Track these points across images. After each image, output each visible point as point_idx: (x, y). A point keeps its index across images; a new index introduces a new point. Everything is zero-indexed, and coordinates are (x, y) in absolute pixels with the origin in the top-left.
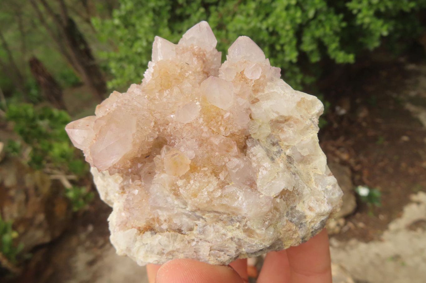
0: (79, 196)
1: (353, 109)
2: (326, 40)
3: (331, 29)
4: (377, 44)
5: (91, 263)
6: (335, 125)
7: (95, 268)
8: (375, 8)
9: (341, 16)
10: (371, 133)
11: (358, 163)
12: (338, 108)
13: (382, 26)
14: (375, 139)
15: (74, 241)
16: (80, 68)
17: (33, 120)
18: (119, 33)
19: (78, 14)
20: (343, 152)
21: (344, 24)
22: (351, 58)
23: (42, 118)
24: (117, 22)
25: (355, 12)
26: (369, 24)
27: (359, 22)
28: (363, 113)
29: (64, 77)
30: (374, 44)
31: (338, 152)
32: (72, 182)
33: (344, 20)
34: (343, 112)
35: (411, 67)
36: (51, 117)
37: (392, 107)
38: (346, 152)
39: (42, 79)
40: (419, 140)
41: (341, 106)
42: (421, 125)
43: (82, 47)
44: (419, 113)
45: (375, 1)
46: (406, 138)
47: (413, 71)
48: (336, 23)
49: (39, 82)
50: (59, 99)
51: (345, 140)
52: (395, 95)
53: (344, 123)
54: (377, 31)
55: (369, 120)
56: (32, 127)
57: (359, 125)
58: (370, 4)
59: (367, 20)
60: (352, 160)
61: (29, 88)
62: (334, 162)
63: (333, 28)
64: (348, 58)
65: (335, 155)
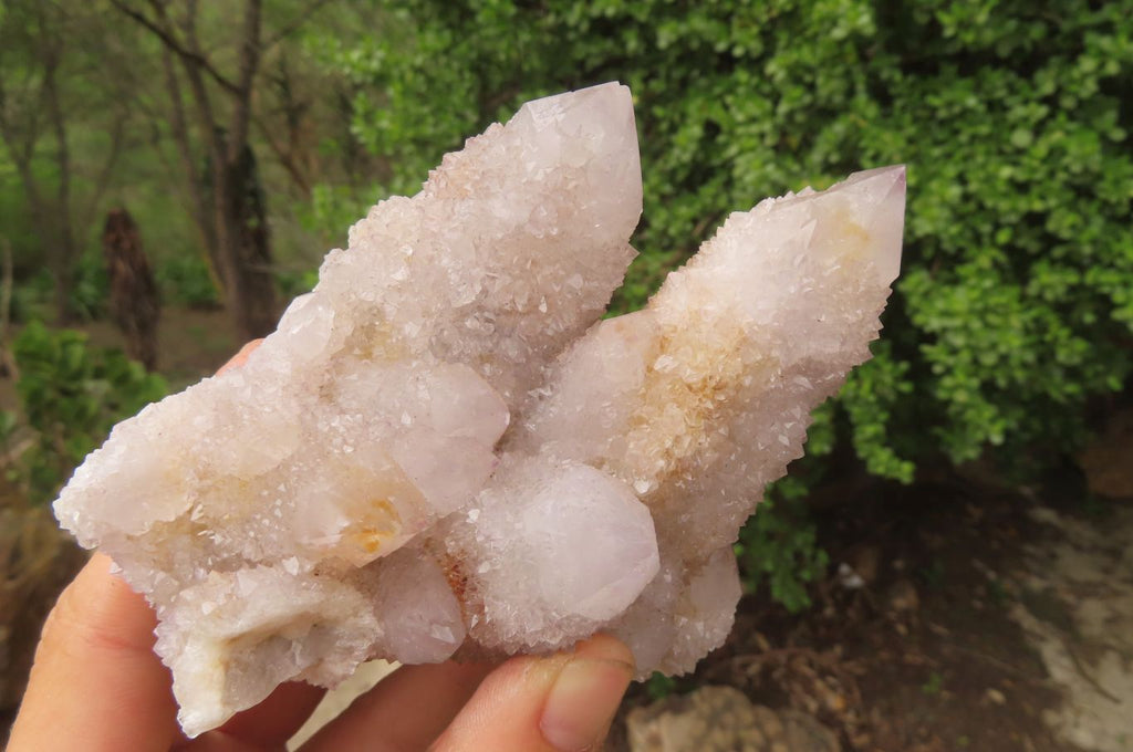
1: (883, 583)
2: (856, 412)
3: (873, 390)
4: (972, 453)
6: (829, 611)
8: (984, 375)
9: (904, 366)
10: (913, 657)
11: (863, 728)
12: (844, 569)
13: (993, 421)
14: (921, 676)
16: (230, 273)
17: (78, 375)
19: (268, 138)
20: (833, 688)
21: (906, 387)
22: (905, 471)
23: (99, 374)
25: (938, 369)
26: (966, 407)
27: (942, 395)
28: (904, 600)
29: (178, 277)
30: (965, 453)
31: (819, 685)
33: (907, 377)
34: (856, 581)
35: (1046, 515)
36: (123, 380)
37: (978, 604)
38: (841, 691)
39: (122, 267)
40: (1029, 710)
41: (854, 565)
42: (1044, 672)
43: (253, 223)
44: (1042, 639)
45: (989, 359)
46: (997, 696)
47: (1048, 525)
48: (888, 379)
49: (112, 272)
50: (146, 327)
51: (845, 658)
52: (992, 575)
53: (851, 613)
54: (978, 427)
55: (915, 621)
56: (66, 393)
57: (888, 627)
58: (976, 362)
59: (961, 397)
60: (850, 717)
61: (78, 277)
62: (804, 709)
63: (879, 388)
64: (899, 469)
65: (811, 692)
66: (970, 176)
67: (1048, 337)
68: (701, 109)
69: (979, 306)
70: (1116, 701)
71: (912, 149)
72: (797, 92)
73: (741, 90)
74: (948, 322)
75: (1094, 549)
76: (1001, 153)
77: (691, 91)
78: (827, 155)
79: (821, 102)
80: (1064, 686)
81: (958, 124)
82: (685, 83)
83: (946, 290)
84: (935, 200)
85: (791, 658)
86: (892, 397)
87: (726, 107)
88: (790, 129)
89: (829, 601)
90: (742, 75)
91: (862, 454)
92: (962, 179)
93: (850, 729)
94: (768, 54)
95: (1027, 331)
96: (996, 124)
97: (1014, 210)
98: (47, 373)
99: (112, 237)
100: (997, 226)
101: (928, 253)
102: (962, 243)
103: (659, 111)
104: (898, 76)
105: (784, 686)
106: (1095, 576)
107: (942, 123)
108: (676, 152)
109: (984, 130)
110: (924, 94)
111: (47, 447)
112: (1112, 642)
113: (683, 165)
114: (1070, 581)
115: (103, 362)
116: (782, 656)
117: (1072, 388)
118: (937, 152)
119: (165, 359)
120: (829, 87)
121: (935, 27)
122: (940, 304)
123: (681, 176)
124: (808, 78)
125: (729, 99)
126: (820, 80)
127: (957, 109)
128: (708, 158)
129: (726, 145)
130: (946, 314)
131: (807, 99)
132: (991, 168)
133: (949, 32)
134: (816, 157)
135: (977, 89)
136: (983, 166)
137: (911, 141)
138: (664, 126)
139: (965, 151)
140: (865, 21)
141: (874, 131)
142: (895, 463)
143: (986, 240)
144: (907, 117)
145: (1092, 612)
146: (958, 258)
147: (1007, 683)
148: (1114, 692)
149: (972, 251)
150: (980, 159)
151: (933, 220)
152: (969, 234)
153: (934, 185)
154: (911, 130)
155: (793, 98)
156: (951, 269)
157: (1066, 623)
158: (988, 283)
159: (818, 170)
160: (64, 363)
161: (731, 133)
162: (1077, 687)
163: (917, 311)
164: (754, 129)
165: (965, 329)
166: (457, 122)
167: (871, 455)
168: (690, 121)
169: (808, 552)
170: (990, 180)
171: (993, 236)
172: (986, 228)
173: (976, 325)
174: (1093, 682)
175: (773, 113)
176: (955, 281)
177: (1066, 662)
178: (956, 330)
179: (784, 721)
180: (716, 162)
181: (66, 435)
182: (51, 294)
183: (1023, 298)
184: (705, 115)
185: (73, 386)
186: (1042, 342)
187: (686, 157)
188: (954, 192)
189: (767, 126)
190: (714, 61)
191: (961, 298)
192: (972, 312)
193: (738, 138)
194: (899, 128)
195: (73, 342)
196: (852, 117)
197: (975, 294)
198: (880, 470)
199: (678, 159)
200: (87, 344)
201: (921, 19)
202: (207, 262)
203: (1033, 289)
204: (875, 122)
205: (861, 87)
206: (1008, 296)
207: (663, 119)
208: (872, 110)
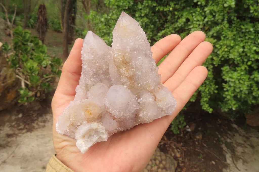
0: (25, 95)
1: (195, 132)
2: (203, 94)
3: (208, 90)
5: (9, 136)
6: (182, 135)
7: (9, 140)
8: (235, 93)
9: (217, 87)
10: (198, 150)
11: (183, 162)
12: (187, 127)
13: (234, 104)
14: (198, 154)
15: (7, 118)
17: (27, 41)
18: (100, 26)
20: (179, 152)
21: (216, 92)
23: (32, 42)
24: (103, 20)
25: (225, 89)
26: (229, 100)
27: (224, 96)
28: (199, 137)
30: (225, 109)
31: (176, 150)
32: (26, 85)
33: (217, 89)
34: (189, 130)
35: (235, 126)
36: (37, 44)
37: (215, 142)
38: (180, 153)
39: (41, 17)
40: (220, 167)
41: (190, 126)
42: (225, 160)
43: (73, 15)
44: (227, 153)
45: (238, 90)
46: (214, 163)
47: (235, 128)
48: (212, 89)
49: (39, 18)
50: (43, 33)
51: (182, 146)
52: (219, 136)
53: (186, 137)
54: (231, 105)
55: (200, 142)
56: (23, 44)
57: (194, 142)
58: (234, 90)
59: (229, 97)
60: (181, 159)
61: (30, 17)
62: (171, 155)
63: (210, 90)
64: (209, 110)
65: (173, 151)
66: (246, 47)
67: (252, 89)
68: (187, 15)
69: (239, 78)
70: (239, 170)
71: (234, 37)
72: (211, 17)
73: (197, 13)
74: (231, 80)
75: (243, 136)
76: (255, 43)
77: (185, 10)
78: (213, 33)
79: (216, 21)
80: (229, 164)
81: (246, 34)
82: (184, 8)
83: (232, 72)
84: (236, 51)
85: (171, 143)
86: (212, 93)
87: (193, 16)
88: (206, 25)
89: (182, 133)
90: (198, 9)
91: (201, 104)
92: (244, 47)
93: (180, 162)
94: (206, 6)
95: (248, 86)
96: (255, 36)
97: (254, 58)
98: (20, 38)
99: (40, 10)
100: (249, 61)
101: (231, 62)
102: (239, 62)
103: (176, 13)
104: (235, 19)
105: (168, 149)
106: (242, 142)
107: (243, 32)
108: (178, 24)
109: (252, 37)
110: (240, 25)
111: (17, 55)
112: (242, 157)
113: (178, 27)
114: (236, 142)
115: (33, 39)
116: (169, 142)
117: (254, 101)
118: (240, 39)
119: (46, 41)
120: (218, 17)
121: (248, 9)
122: (230, 75)
123: (177, 29)
124: (214, 14)
125: (194, 14)
126: (217, 15)
127: (247, 30)
128: (185, 27)
129: (190, 25)
130: (230, 77)
131: (213, 19)
132: (251, 47)
133: (251, 11)
134: (210, 33)
135: (254, 27)
136: (249, 46)
137: (234, 35)
138: (176, 17)
139: (246, 41)
140: (233, 4)
141: (226, 31)
142: (209, 108)
143: (245, 63)
144: (235, 29)
145: (239, 150)
146: (237, 65)
147: (217, 160)
148: (239, 168)
149: (241, 65)
150: (249, 44)
151: (234, 55)
152: (241, 61)
153: (237, 47)
154: (235, 33)
155: (209, 18)
156: (235, 68)
157: (233, 151)
158: (242, 73)
159: (210, 36)
160: (24, 37)
161: (192, 22)
162: (232, 165)
163: (224, 75)
164: (198, 23)
165: (234, 82)
166: (128, 3)
167: (204, 105)
168: (183, 17)
169: (182, 122)
170: (250, 49)
171: (247, 62)
172: (246, 60)
173: (237, 82)
174: (235, 165)
175: (204, 20)
176: (235, 71)
177: (231, 159)
178: (232, 82)
179: (166, 157)
180: (186, 28)
181: (21, 54)
182: (23, 20)
183: (249, 78)
184: (187, 17)
185: (25, 43)
186: (250, 89)
187: (180, 25)
188: (241, 50)
189: (201, 23)
190: (193, 4)
191: (235, 75)
192: (237, 79)
193: (194, 24)
194: (232, 31)
195: (27, 33)
196: (222, 26)
197: (239, 75)
198: (205, 109)
199: (178, 25)
200: (30, 34)
201: (246, 6)
202: (61, 21)
203: (252, 77)
204: (227, 29)
205: (226, 19)
206: (246, 77)
207: (177, 15)
208: (227, 26)
